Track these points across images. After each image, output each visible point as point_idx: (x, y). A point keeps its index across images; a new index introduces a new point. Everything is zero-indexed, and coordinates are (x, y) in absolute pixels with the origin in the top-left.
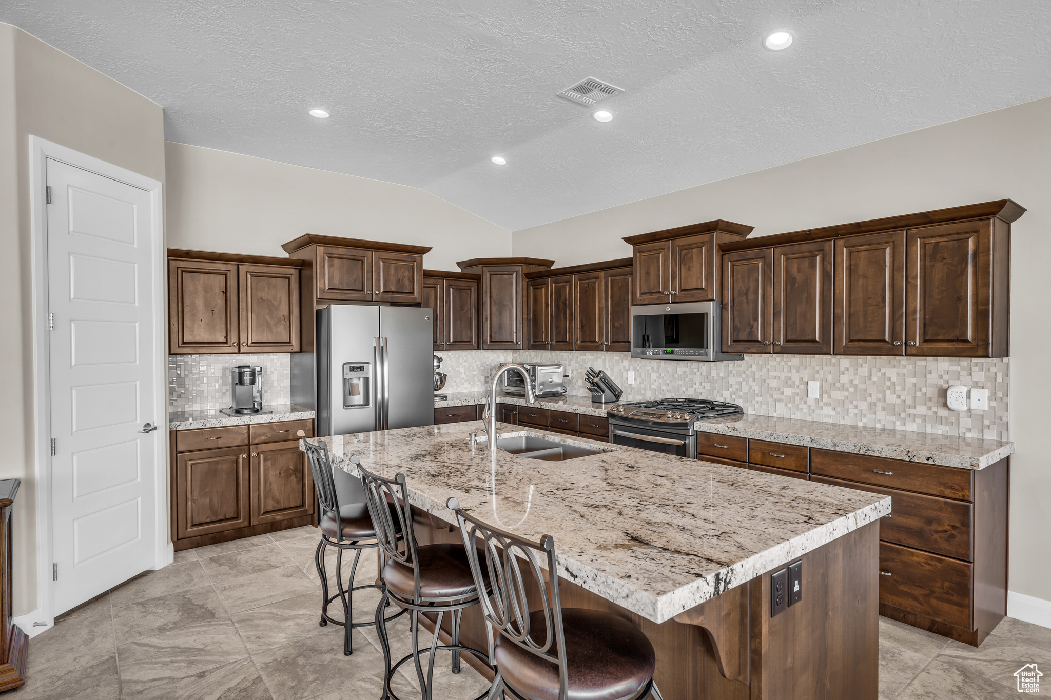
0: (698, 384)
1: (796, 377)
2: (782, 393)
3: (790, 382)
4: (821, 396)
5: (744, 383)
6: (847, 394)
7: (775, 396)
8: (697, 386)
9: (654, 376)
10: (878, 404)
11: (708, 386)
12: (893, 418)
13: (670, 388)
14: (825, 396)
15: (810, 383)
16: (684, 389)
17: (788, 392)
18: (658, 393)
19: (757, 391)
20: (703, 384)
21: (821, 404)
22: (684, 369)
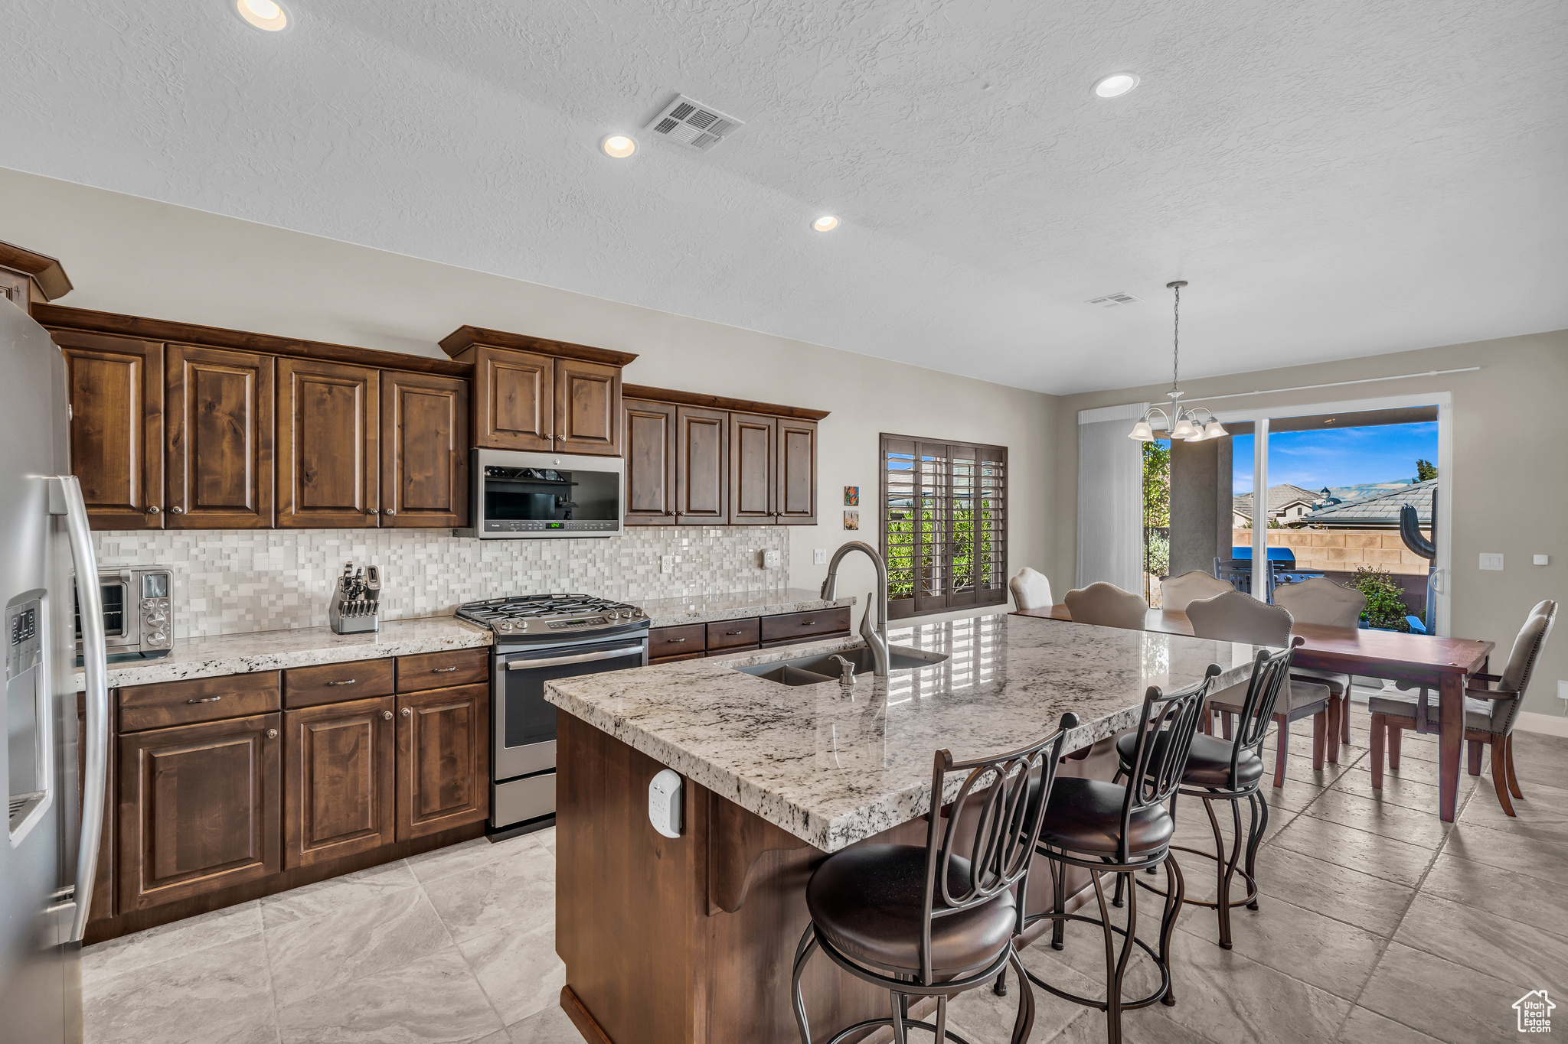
0: (520, 573)
1: (649, 552)
2: (636, 572)
3: (643, 559)
4: (674, 570)
5: (589, 565)
6: (694, 565)
7: (627, 577)
8: (520, 578)
9: (432, 570)
10: (718, 571)
11: (537, 575)
12: (727, 583)
13: (467, 586)
14: (676, 570)
15: (664, 558)
16: (495, 584)
17: (641, 570)
18: (441, 598)
19: (607, 574)
20: (529, 573)
21: (673, 579)
22: (496, 554)
